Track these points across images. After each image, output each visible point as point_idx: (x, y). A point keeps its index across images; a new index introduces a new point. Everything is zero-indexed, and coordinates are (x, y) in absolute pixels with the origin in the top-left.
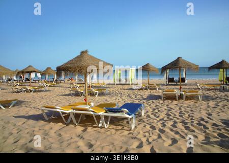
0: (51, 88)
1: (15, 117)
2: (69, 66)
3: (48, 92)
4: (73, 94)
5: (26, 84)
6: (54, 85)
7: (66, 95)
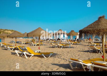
0: (74, 46)
1: (52, 64)
2: (89, 29)
3: (72, 49)
4: (91, 51)
5: (57, 42)
6: (76, 43)
7: (85, 51)
